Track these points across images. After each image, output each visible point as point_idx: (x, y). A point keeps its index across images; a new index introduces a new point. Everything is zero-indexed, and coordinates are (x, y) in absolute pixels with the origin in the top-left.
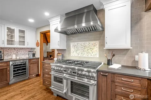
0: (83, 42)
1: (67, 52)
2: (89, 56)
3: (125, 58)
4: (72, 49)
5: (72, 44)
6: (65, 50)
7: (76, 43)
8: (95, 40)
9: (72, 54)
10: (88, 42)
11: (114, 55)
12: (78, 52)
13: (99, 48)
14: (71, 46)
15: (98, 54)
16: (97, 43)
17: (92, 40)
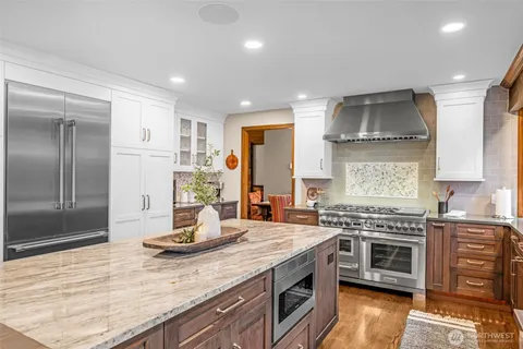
0: (380, 163)
1: (333, 186)
2: (396, 195)
3: (473, 199)
4: (350, 179)
5: (348, 167)
6: (329, 180)
7: (360, 165)
8: (408, 160)
9: (348, 192)
10: (392, 164)
11: (452, 193)
12: (366, 186)
13: (420, 178)
14: (347, 171)
15: (416, 191)
16: (415, 166)
17: (401, 160)
